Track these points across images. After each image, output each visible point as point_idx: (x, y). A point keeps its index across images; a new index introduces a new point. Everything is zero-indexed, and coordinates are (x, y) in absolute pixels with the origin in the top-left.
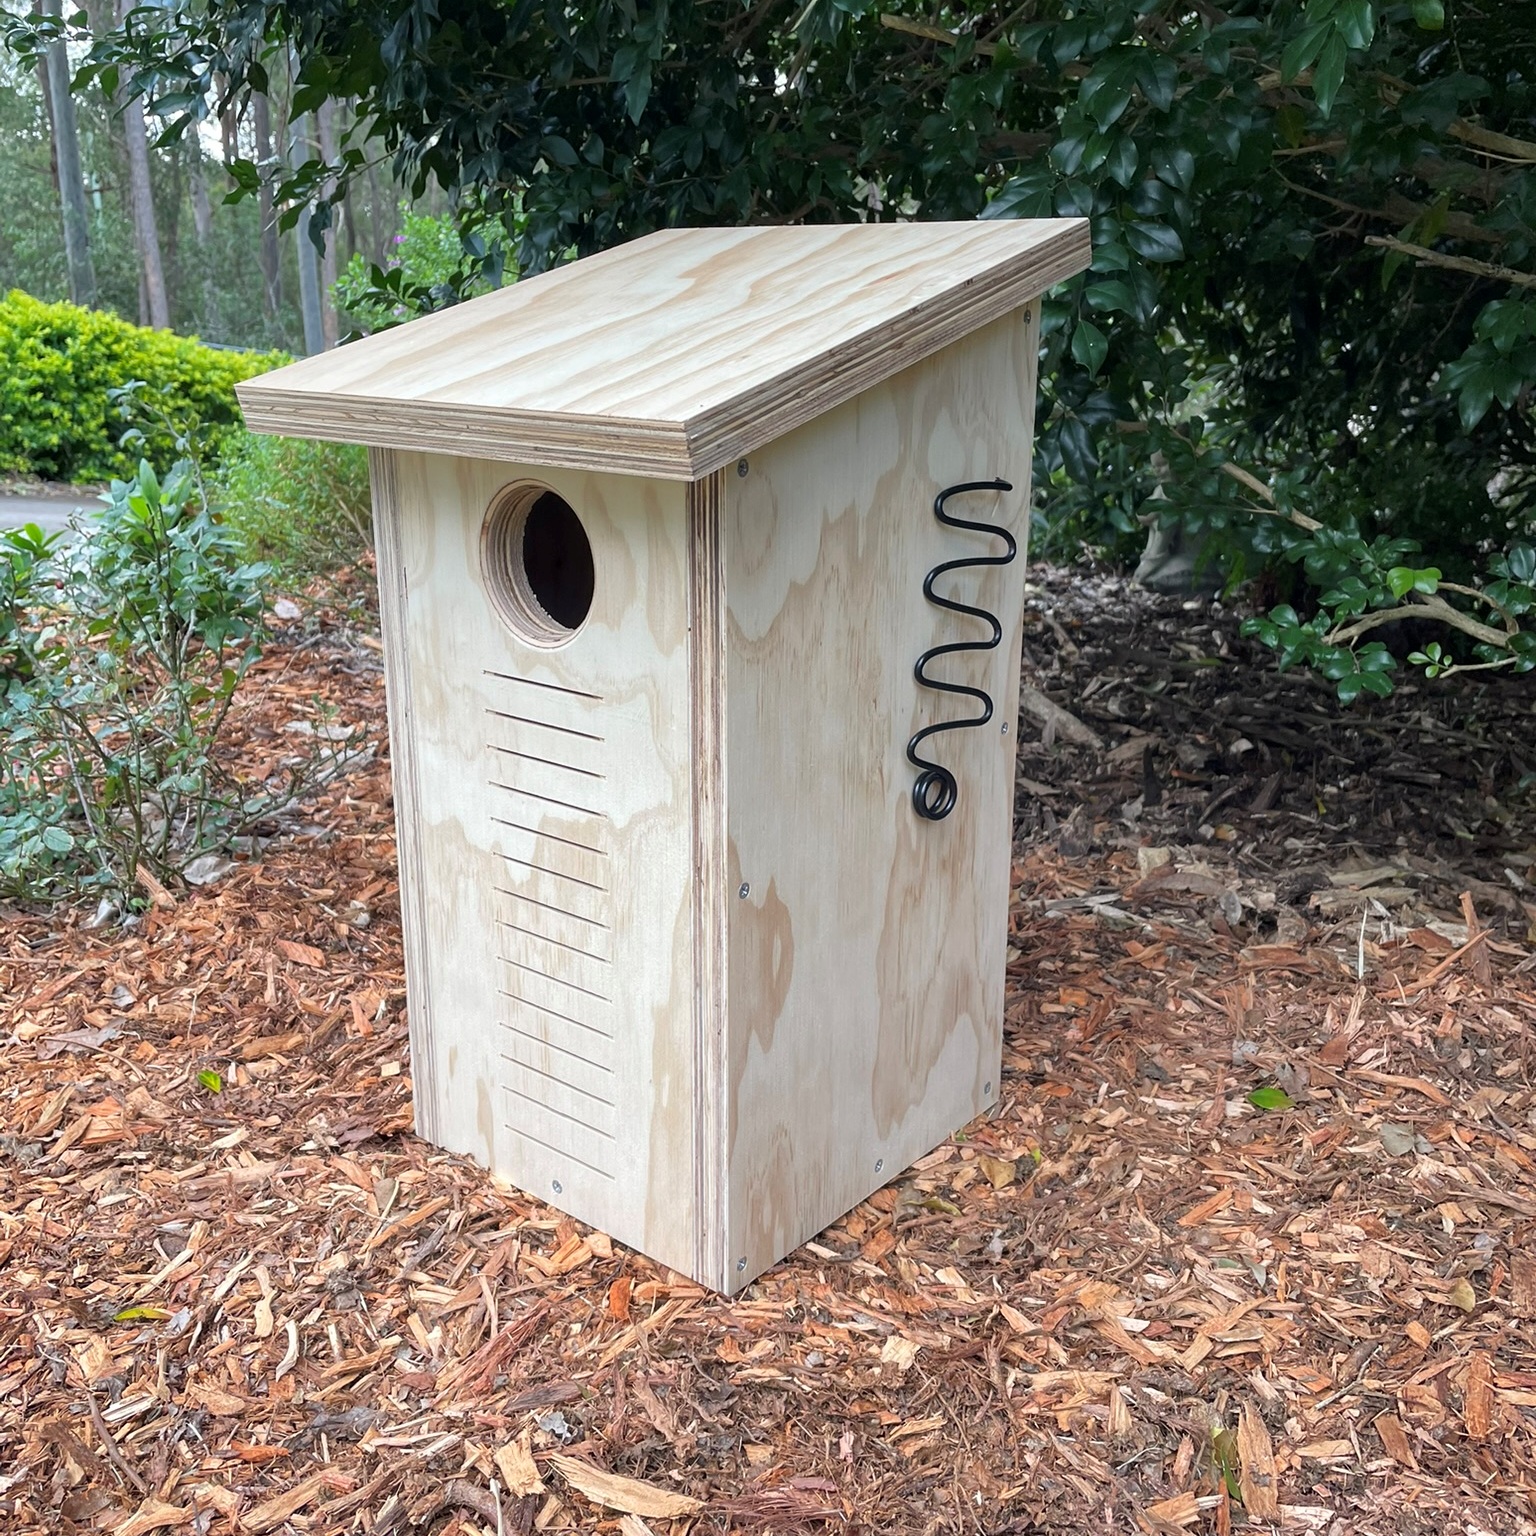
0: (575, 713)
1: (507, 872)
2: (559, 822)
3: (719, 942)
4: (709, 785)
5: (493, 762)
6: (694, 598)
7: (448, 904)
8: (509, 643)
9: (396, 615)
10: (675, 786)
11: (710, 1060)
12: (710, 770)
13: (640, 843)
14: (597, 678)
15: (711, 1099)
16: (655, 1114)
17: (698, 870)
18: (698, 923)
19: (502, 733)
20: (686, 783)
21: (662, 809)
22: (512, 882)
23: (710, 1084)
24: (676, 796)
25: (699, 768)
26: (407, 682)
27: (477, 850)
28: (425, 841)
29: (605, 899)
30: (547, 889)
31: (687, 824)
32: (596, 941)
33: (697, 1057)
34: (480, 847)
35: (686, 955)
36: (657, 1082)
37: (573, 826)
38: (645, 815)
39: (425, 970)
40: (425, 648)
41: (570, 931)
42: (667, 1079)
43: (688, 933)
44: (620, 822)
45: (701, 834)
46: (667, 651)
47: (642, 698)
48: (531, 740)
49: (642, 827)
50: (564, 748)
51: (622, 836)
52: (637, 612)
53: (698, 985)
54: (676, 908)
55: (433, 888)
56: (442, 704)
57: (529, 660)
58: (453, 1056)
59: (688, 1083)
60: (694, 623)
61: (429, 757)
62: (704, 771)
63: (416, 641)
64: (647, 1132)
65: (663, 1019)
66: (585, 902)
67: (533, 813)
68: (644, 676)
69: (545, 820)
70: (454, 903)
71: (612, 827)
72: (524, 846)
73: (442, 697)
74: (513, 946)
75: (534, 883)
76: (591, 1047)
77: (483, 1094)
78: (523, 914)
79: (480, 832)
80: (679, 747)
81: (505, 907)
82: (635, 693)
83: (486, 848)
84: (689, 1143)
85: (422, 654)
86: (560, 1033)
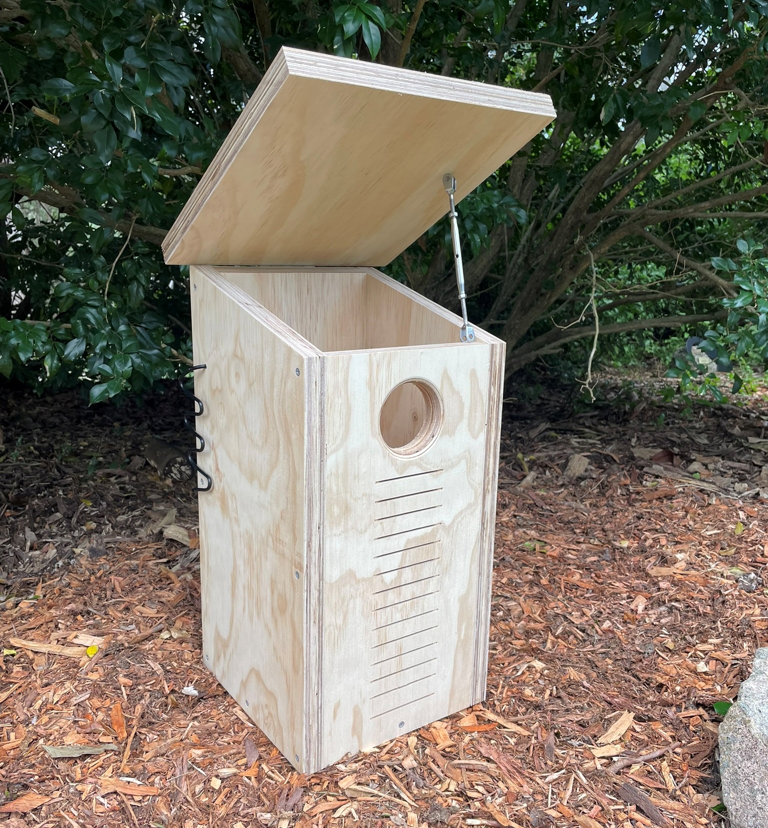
0: (430, 481)
1: (383, 581)
2: (416, 539)
4: (490, 487)
5: (379, 527)
6: (489, 411)
7: (340, 621)
8: (393, 462)
9: (317, 473)
10: (476, 494)
11: (484, 603)
12: (491, 479)
13: (457, 527)
14: (442, 461)
15: (483, 620)
16: (457, 646)
17: (483, 524)
18: (482, 547)
19: (386, 509)
20: (480, 490)
21: (470, 506)
22: (387, 584)
23: (483, 613)
24: (475, 498)
25: (486, 481)
27: (364, 580)
28: (326, 593)
29: (438, 563)
30: (407, 576)
31: (480, 507)
32: (432, 585)
33: (478, 605)
34: (366, 577)
35: (476, 565)
36: (459, 630)
37: (423, 537)
38: (461, 513)
39: (320, 671)
40: (337, 485)
41: (417, 589)
42: (463, 626)
43: (477, 555)
44: (447, 521)
45: (486, 508)
46: (475, 436)
47: (463, 462)
48: (403, 505)
49: (460, 519)
50: (421, 501)
51: (448, 529)
52: (463, 427)
53: (480, 574)
54: (473, 546)
55: (328, 618)
56: (347, 510)
57: (405, 466)
58: (337, 706)
59: (474, 620)
60: (488, 420)
61: (333, 544)
62: (488, 481)
63: (332, 483)
64: (453, 657)
65: (463, 600)
66: (426, 570)
67: (400, 542)
68: (465, 452)
69: (408, 541)
70: (345, 618)
71: (444, 527)
72: (395, 561)
73: (346, 507)
74: (383, 617)
75: (399, 577)
76: (426, 638)
77: (357, 713)
78: (392, 597)
79: (366, 570)
80: (479, 476)
81: (379, 600)
82: (460, 461)
83: (370, 575)
84: (473, 647)
85: (334, 489)
86: (409, 644)
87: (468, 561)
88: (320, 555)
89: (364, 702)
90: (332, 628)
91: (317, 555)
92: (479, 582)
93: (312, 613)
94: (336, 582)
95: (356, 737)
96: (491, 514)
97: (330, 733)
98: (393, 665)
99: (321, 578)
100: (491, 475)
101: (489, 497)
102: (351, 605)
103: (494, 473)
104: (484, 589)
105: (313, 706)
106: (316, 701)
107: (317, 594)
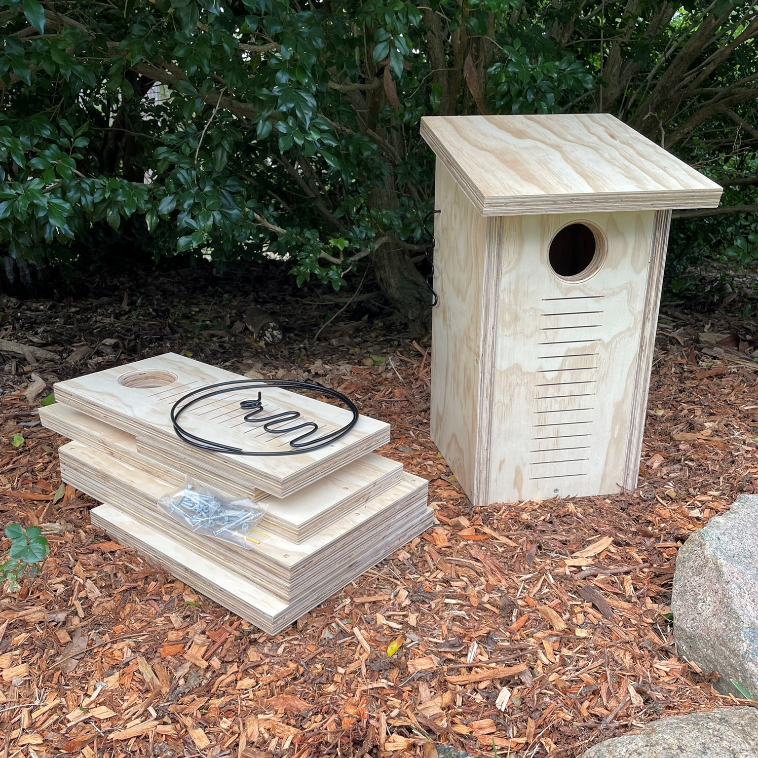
0: (591, 305)
1: (544, 377)
2: (576, 349)
3: (648, 369)
4: (650, 316)
5: (543, 335)
6: (653, 252)
7: (507, 401)
8: (558, 286)
9: (494, 287)
10: (635, 320)
11: (639, 412)
13: (616, 346)
14: (604, 289)
16: (610, 442)
17: (641, 346)
18: (639, 366)
19: (551, 322)
20: (641, 317)
21: (629, 329)
22: (547, 380)
23: (637, 420)
24: (635, 323)
26: (496, 315)
27: (528, 373)
28: (497, 378)
29: (596, 372)
30: (566, 377)
31: (639, 332)
32: (590, 389)
33: (633, 413)
34: (530, 371)
35: (632, 380)
36: (613, 429)
37: (583, 349)
38: (620, 334)
39: (490, 433)
40: (509, 298)
41: (575, 389)
42: (617, 427)
43: (634, 372)
44: (606, 339)
45: (645, 334)
46: (638, 272)
47: (625, 292)
48: (564, 321)
49: (618, 339)
50: (583, 320)
51: (606, 346)
52: (626, 262)
53: (636, 387)
54: (630, 363)
55: (498, 397)
56: (516, 318)
57: (569, 290)
58: (503, 462)
59: (628, 424)
60: (652, 259)
61: (504, 342)
62: (649, 311)
63: (504, 297)
64: (606, 449)
65: (618, 406)
66: (584, 376)
67: (562, 350)
68: (627, 284)
69: (569, 350)
70: (511, 399)
71: (603, 343)
72: (556, 364)
73: (516, 316)
74: (544, 405)
75: (559, 377)
76: (581, 429)
77: (518, 472)
78: (551, 391)
79: (531, 365)
80: (639, 305)
81: (541, 391)
82: (621, 291)
83: (534, 371)
84: (625, 446)
85: (507, 301)
86: (565, 430)
87: (625, 375)
88: (493, 349)
89: (524, 465)
90: (500, 404)
91: (491, 348)
92: (635, 394)
93: (485, 390)
94: (505, 371)
95: (516, 489)
96: (650, 339)
97: (496, 480)
98: (550, 444)
99: (493, 365)
100: (652, 306)
101: (649, 325)
102: (517, 390)
103: (655, 305)
104: (639, 400)
105: (483, 458)
106: (485, 454)
107: (489, 377)
